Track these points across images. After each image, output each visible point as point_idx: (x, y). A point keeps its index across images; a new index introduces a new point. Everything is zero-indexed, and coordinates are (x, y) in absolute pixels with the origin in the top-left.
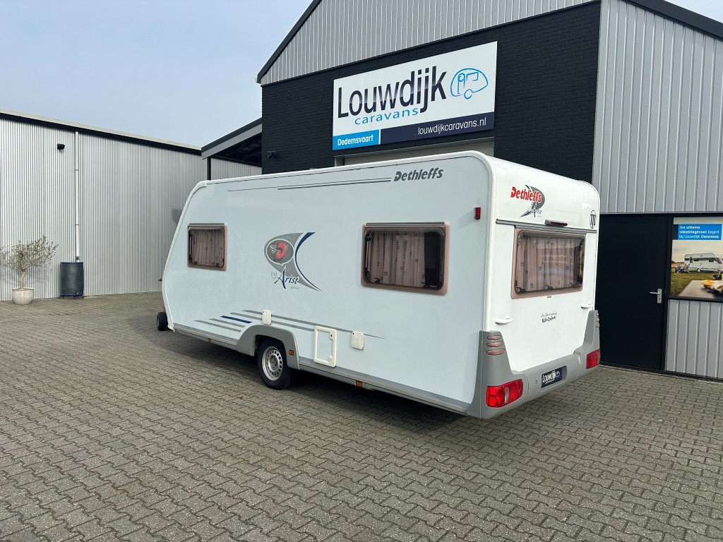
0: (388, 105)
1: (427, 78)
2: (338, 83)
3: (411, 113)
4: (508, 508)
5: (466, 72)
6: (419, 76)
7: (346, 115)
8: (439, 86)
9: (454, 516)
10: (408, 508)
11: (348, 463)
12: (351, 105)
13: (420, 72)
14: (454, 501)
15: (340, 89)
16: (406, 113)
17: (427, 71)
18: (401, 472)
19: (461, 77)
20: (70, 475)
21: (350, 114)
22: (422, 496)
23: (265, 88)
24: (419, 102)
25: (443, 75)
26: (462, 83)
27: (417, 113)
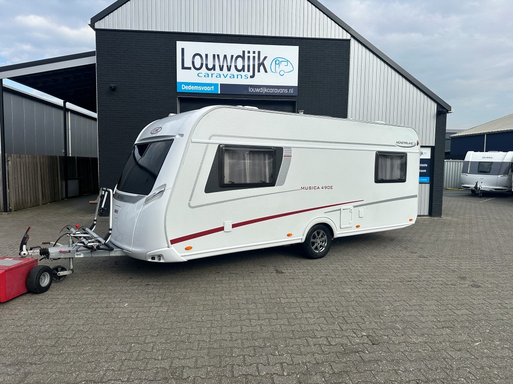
1: (254, 57)
2: (180, 45)
3: (243, 77)
5: (280, 60)
6: (249, 55)
7: (190, 68)
8: (263, 64)
12: (193, 63)
13: (249, 52)
15: (183, 50)
16: (239, 76)
17: (254, 52)
19: (277, 62)
21: (192, 68)
23: (99, 32)
24: (249, 71)
25: (265, 58)
26: (277, 66)
27: (248, 78)
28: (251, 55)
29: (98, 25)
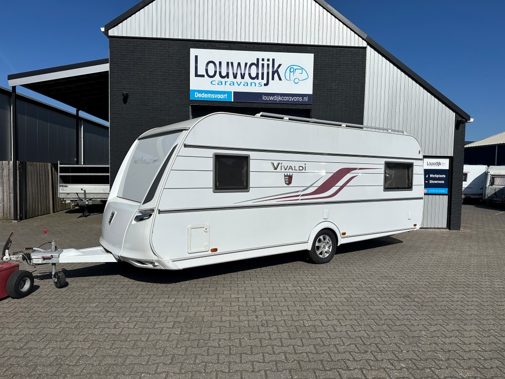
0: (239, 76)
1: (268, 65)
2: (193, 52)
3: (257, 85)
5: (295, 67)
6: (263, 62)
7: (203, 76)
8: (277, 71)
13: (263, 60)
15: (196, 57)
16: (253, 84)
19: (292, 69)
21: (206, 75)
24: (263, 79)
25: (280, 65)
26: (292, 74)
27: (262, 85)
28: (266, 63)
29: (111, 33)
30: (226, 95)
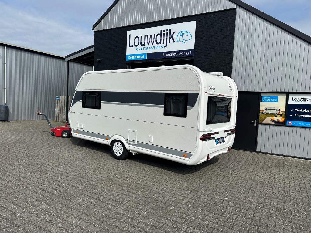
0: (151, 43)
1: (167, 33)
2: (129, 33)
3: (160, 47)
4: (210, 198)
6: (164, 32)
7: (132, 46)
8: (172, 37)
9: (191, 201)
10: (174, 199)
11: (147, 184)
13: (164, 31)
14: (190, 196)
15: (130, 35)
16: (158, 47)
18: (168, 187)
19: (181, 34)
20: (35, 192)
21: (134, 46)
22: (178, 195)
23: (96, 32)
24: (163, 43)
25: (174, 32)
26: (181, 37)
27: (163, 47)
28: (166, 32)
29: (96, 29)
30: (144, 56)
